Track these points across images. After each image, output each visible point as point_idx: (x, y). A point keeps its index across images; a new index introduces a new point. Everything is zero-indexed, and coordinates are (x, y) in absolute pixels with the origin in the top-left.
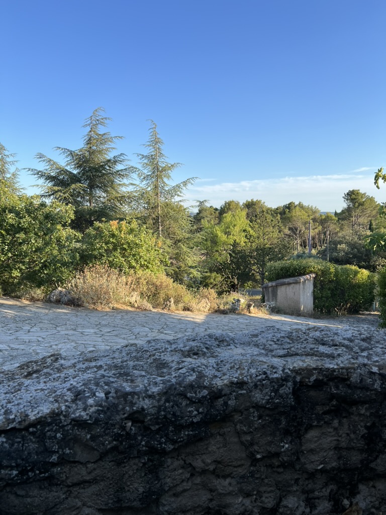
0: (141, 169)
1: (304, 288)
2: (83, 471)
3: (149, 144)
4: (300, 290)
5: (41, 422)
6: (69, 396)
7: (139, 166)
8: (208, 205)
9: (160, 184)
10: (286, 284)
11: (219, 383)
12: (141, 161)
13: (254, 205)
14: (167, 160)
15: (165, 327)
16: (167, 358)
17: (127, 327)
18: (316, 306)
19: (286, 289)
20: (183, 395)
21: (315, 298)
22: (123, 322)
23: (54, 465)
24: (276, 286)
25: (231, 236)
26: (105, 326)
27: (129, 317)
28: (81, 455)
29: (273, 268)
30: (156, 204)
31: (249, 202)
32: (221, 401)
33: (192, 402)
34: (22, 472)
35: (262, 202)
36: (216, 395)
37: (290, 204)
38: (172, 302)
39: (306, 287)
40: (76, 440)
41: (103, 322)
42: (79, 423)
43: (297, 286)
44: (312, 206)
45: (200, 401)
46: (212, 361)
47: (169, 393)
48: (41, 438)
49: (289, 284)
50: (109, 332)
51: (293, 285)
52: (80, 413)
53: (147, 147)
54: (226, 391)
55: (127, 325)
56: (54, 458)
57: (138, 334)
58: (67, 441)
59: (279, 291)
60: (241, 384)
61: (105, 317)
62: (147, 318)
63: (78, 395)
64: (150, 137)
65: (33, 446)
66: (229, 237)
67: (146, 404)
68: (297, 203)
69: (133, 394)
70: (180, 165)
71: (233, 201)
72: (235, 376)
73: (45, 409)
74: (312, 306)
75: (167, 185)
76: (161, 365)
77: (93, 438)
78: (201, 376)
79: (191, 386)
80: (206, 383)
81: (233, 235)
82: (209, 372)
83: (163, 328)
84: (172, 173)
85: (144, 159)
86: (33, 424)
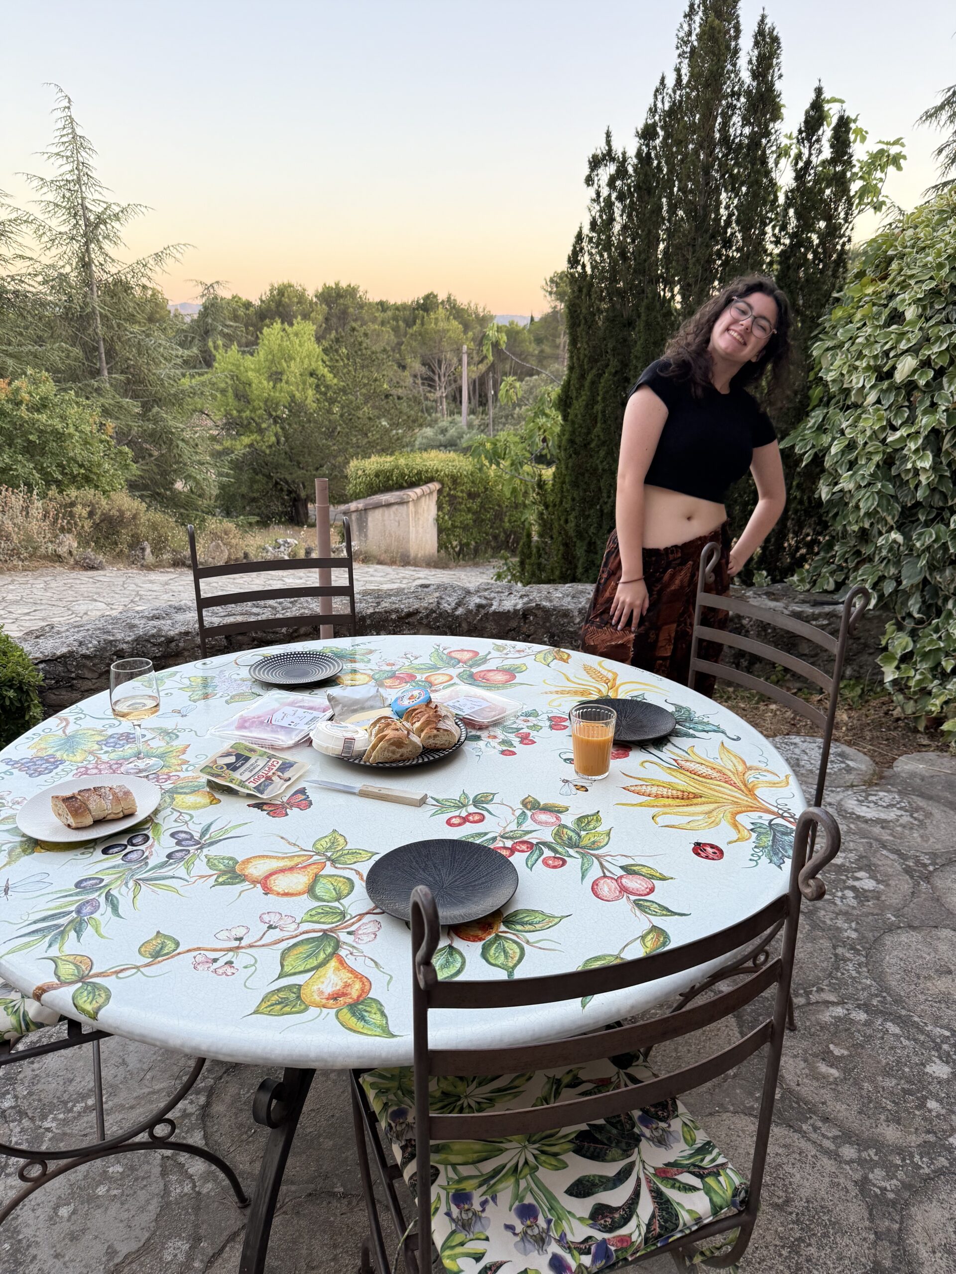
0: (41, 217)
1: (416, 512)
2: (90, 683)
3: (56, 150)
4: (408, 515)
5: (63, 656)
6: (76, 644)
7: (36, 211)
8: (225, 293)
9: (96, 257)
10: (382, 506)
11: (172, 633)
12: (38, 197)
13: (342, 297)
14: (110, 198)
15: (137, 599)
16: (136, 622)
17: (60, 603)
18: (442, 545)
19: (383, 515)
20: (148, 641)
21: (440, 531)
22: (48, 594)
23: (73, 679)
24: (365, 510)
25: (283, 384)
26: (16, 602)
27: (61, 584)
28: (88, 675)
29: (360, 472)
30: (89, 310)
31: (329, 289)
32: (174, 644)
33: (154, 645)
34: (57, 682)
35: (361, 289)
36: (170, 640)
37: (427, 298)
38: (148, 550)
39: (420, 511)
40: (84, 666)
41: (10, 597)
42: (84, 656)
43: (402, 509)
44: (476, 305)
45: (160, 644)
46: (169, 622)
47: (137, 640)
48: (65, 664)
49: (389, 505)
50: (28, 614)
51: (396, 507)
52: (84, 651)
53: (52, 160)
54: (177, 637)
55: (60, 600)
56: (73, 675)
57: (86, 614)
58: (78, 667)
59: (370, 519)
60: (187, 633)
61: (11, 587)
62: (98, 585)
63: (81, 644)
64: (58, 133)
65: (61, 669)
66: (278, 386)
67: (125, 646)
68: (442, 297)
69: (116, 641)
70: (143, 209)
71: (290, 286)
72: (183, 629)
73: (64, 650)
74: (436, 545)
75: (113, 260)
76: (132, 627)
77: (94, 665)
78: (160, 630)
79: (153, 636)
80: (163, 633)
81: (287, 382)
82: (166, 628)
83: (132, 601)
84: (123, 229)
85: (45, 189)
86: (59, 657)
